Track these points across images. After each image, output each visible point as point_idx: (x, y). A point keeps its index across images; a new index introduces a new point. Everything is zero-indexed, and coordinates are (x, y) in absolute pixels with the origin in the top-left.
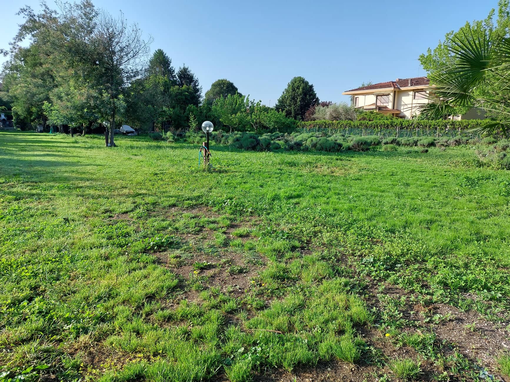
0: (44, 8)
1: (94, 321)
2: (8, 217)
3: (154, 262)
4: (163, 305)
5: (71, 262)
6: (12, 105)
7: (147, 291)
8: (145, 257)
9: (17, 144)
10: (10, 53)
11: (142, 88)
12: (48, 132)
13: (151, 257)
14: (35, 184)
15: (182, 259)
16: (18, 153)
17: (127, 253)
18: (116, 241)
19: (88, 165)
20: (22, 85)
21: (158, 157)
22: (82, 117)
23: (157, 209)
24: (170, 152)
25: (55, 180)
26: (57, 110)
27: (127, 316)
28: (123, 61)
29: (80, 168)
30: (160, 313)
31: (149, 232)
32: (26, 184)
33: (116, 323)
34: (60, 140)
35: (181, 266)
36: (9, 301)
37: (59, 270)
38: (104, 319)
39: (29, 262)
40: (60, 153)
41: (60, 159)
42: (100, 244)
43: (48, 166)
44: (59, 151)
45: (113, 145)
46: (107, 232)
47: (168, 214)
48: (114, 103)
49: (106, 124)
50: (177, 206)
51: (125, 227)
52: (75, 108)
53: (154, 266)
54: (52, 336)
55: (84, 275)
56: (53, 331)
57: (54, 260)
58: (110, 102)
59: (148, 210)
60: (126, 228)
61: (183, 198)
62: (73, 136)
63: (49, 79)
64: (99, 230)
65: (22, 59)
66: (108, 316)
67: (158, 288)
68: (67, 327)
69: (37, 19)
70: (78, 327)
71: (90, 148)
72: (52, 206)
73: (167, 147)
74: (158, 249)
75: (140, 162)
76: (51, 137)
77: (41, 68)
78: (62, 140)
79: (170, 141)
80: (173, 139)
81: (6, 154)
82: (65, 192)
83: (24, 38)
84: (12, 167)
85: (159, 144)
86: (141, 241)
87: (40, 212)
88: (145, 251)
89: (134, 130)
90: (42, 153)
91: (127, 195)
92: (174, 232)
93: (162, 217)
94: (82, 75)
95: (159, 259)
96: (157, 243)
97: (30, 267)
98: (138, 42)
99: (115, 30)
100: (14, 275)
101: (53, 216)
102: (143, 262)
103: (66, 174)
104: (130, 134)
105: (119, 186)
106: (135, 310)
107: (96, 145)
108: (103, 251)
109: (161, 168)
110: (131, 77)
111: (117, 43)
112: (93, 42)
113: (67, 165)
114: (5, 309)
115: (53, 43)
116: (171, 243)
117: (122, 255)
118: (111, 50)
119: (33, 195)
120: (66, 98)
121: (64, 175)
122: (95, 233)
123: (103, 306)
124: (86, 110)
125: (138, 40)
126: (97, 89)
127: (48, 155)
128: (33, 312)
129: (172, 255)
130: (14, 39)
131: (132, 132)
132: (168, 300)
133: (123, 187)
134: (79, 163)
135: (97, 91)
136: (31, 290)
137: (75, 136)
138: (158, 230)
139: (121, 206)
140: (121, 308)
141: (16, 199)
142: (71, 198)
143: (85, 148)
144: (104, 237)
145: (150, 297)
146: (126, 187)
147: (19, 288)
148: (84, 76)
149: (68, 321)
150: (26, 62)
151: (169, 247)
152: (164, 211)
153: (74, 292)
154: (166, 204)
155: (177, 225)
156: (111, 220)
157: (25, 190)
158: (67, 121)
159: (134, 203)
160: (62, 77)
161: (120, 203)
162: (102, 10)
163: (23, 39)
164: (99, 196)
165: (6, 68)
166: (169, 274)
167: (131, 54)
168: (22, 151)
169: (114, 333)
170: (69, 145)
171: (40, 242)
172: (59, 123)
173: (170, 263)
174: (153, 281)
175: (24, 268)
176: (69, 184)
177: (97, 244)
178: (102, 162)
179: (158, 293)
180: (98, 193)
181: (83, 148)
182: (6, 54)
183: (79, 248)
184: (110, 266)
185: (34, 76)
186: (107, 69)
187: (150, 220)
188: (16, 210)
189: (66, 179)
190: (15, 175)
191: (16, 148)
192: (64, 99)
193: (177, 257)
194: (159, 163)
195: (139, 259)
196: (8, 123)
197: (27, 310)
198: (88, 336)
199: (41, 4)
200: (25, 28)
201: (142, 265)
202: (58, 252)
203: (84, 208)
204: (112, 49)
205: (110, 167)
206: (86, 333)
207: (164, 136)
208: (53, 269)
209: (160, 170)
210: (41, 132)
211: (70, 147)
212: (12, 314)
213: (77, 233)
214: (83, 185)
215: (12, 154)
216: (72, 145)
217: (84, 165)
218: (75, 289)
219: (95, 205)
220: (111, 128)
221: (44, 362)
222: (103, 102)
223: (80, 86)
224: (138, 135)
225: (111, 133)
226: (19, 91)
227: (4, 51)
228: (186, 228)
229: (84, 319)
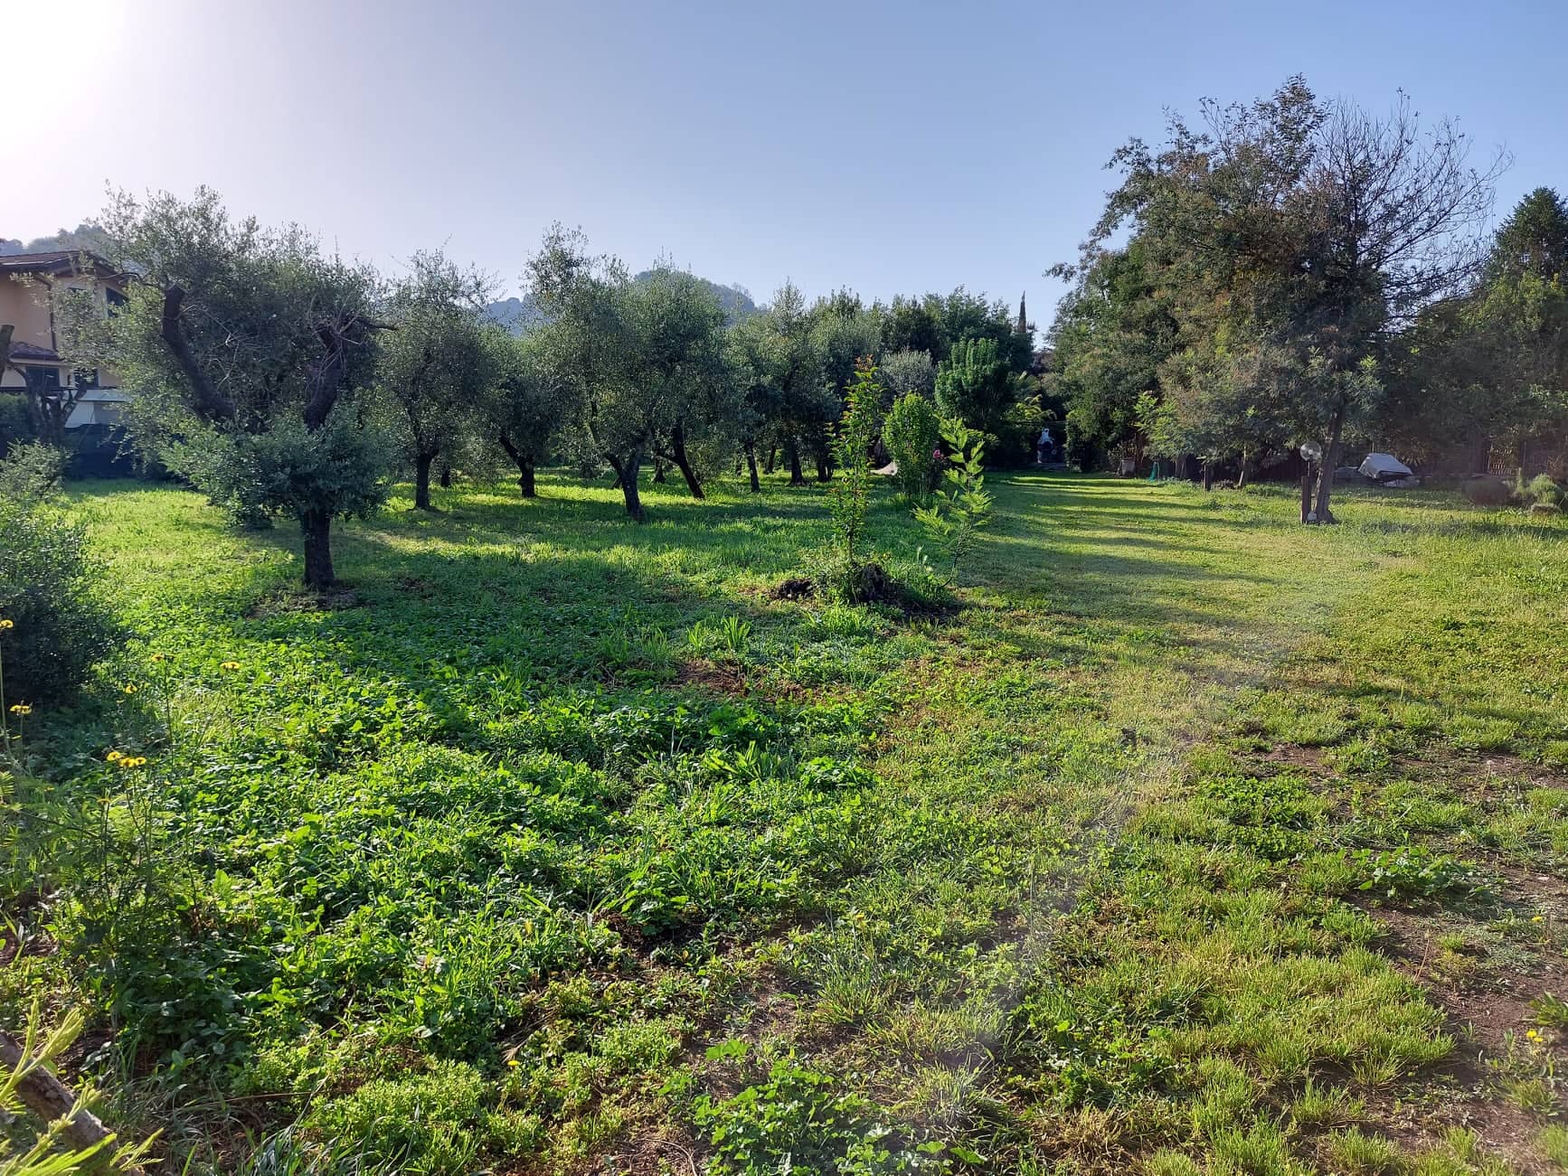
0: (1176, 135)
1: (1132, 1077)
2: (992, 701)
3: (1372, 944)
4: (1377, 1116)
5: (1111, 867)
6: (1067, 405)
7: (1325, 1041)
8: (1342, 915)
9: (1060, 508)
10: (1079, 272)
11: (1449, 330)
12: (1146, 475)
13: (1367, 923)
14: (1075, 621)
15: (1488, 965)
16: (1057, 532)
17: (1284, 885)
18: (1260, 835)
19: (1231, 577)
20: (1097, 351)
21: (1478, 565)
22: (1238, 431)
23: (1429, 753)
24: (1534, 549)
25: (1128, 613)
26: (1171, 415)
27: (1236, 1105)
28: (1391, 250)
29: (1204, 586)
30: (1354, 1139)
31: (1379, 831)
32: (1055, 617)
33: (1196, 1112)
34: (1171, 500)
35: (1481, 992)
36: (939, 932)
37: (1076, 881)
38: (1163, 1081)
39: (1009, 835)
40: (1161, 538)
41: (1157, 555)
42: (1208, 830)
43: (1122, 573)
44: (1159, 532)
45: (1325, 517)
46: (1235, 800)
47: (1467, 779)
48: (1342, 386)
49: (1311, 452)
50: (1516, 755)
51: (1298, 793)
52: (1222, 406)
53: (1368, 956)
54: (1013, 1074)
55: (1139, 918)
56: (1020, 1057)
57: (1068, 846)
58: (1331, 383)
59: (1392, 751)
60: (1300, 799)
61: (1547, 730)
62: (1208, 488)
63: (1165, 329)
64: (1213, 785)
65: (1106, 283)
66: (1178, 1077)
67: (1368, 1044)
68: (1058, 1063)
69: (1154, 167)
70: (1084, 1076)
71: (1250, 524)
72: (1103, 687)
73: (1521, 529)
74: (1403, 900)
75: (1402, 576)
76: (1149, 490)
77: (1148, 300)
78: (1177, 500)
79: (1544, 509)
80: (1556, 501)
81: (1029, 534)
82: (1144, 653)
83: (1116, 227)
84: (1035, 569)
85: (1492, 517)
86: (1341, 855)
87: (1068, 699)
88: (1350, 893)
89: (1408, 471)
90: (1114, 535)
91: (1331, 687)
92: (1480, 850)
93: (1443, 787)
94: (1252, 308)
95: (1395, 935)
96: (1398, 877)
97: (1008, 851)
98: (1452, 180)
99: (1373, 156)
100: (965, 862)
101: (1098, 717)
102: (1335, 932)
103: (1161, 601)
104: (1392, 483)
105: (1310, 653)
106: (1271, 1090)
107: (1268, 517)
108: (1209, 857)
109: (1478, 605)
110: (1415, 296)
111: (1377, 195)
112: (1298, 204)
113: (1171, 573)
114: (924, 950)
115: (1185, 228)
116: (1458, 891)
117: (1268, 887)
118: (1353, 219)
119: (1064, 650)
120: (1201, 378)
121: (1157, 601)
122: (1201, 792)
123: (1169, 1036)
124: (1251, 412)
125: (1454, 173)
126: (1294, 344)
127: (1127, 541)
128: (986, 982)
129: (1453, 939)
130: (1093, 233)
131: (1402, 476)
132: (1398, 1102)
133: (1322, 659)
134: (1207, 570)
135: (1292, 351)
136: (994, 917)
137: (1215, 487)
138: (1414, 830)
139: (1302, 719)
140: (1223, 1065)
141: (1021, 657)
142: (1159, 671)
143: (1236, 523)
144: (1222, 813)
145: (1332, 1069)
146: (1334, 660)
147: (969, 902)
148: (1258, 312)
149: (1063, 1043)
150: (1114, 289)
151: (1443, 903)
152: (1459, 762)
153: (1099, 963)
154: (1470, 738)
155: (1496, 828)
156: (1258, 762)
157: (1048, 634)
158: (1194, 445)
159: (1350, 717)
160: (1197, 321)
161: (1302, 709)
162: (1340, 101)
163: (1113, 231)
164: (1241, 678)
165: (1064, 311)
166: (1422, 1004)
167: (1423, 222)
168: (1068, 526)
169: (1185, 1145)
170: (1192, 514)
171: (1046, 787)
172: (1173, 451)
173: (1437, 967)
174: (1353, 1011)
175: (992, 849)
176: (1163, 630)
177: (1198, 829)
178: (1276, 571)
179: (1363, 1064)
180: (1239, 666)
181: (1230, 523)
182: (1069, 274)
183: (1143, 831)
184: (1220, 913)
185: (1128, 326)
186: (1332, 281)
187: (1392, 787)
188: (1013, 684)
189: (1159, 615)
190: (1034, 591)
191: (1056, 518)
192: (1193, 382)
193: (1467, 950)
194: (1477, 584)
195: (1320, 914)
196: (1054, 452)
197: (972, 973)
198: (1103, 1117)
199: (1170, 125)
200: (1122, 200)
201: (1326, 940)
202: (1083, 826)
203: (1187, 709)
204: (1357, 216)
205: (1298, 586)
206: (1102, 1105)
207: (1519, 489)
208: (1060, 873)
209: (1475, 613)
210: (1129, 475)
211: (1192, 520)
212: (939, 968)
213: (1149, 784)
214: (1202, 637)
215: (1042, 535)
216: (1200, 514)
217: (1218, 577)
218: (1102, 953)
219: (1220, 703)
220: (1326, 463)
221: (976, 1140)
222: (1306, 384)
223: (1246, 342)
224: (1422, 485)
225: (1323, 479)
226: (1087, 367)
227: (1066, 268)
228: (1535, 847)
229: (1106, 1056)
